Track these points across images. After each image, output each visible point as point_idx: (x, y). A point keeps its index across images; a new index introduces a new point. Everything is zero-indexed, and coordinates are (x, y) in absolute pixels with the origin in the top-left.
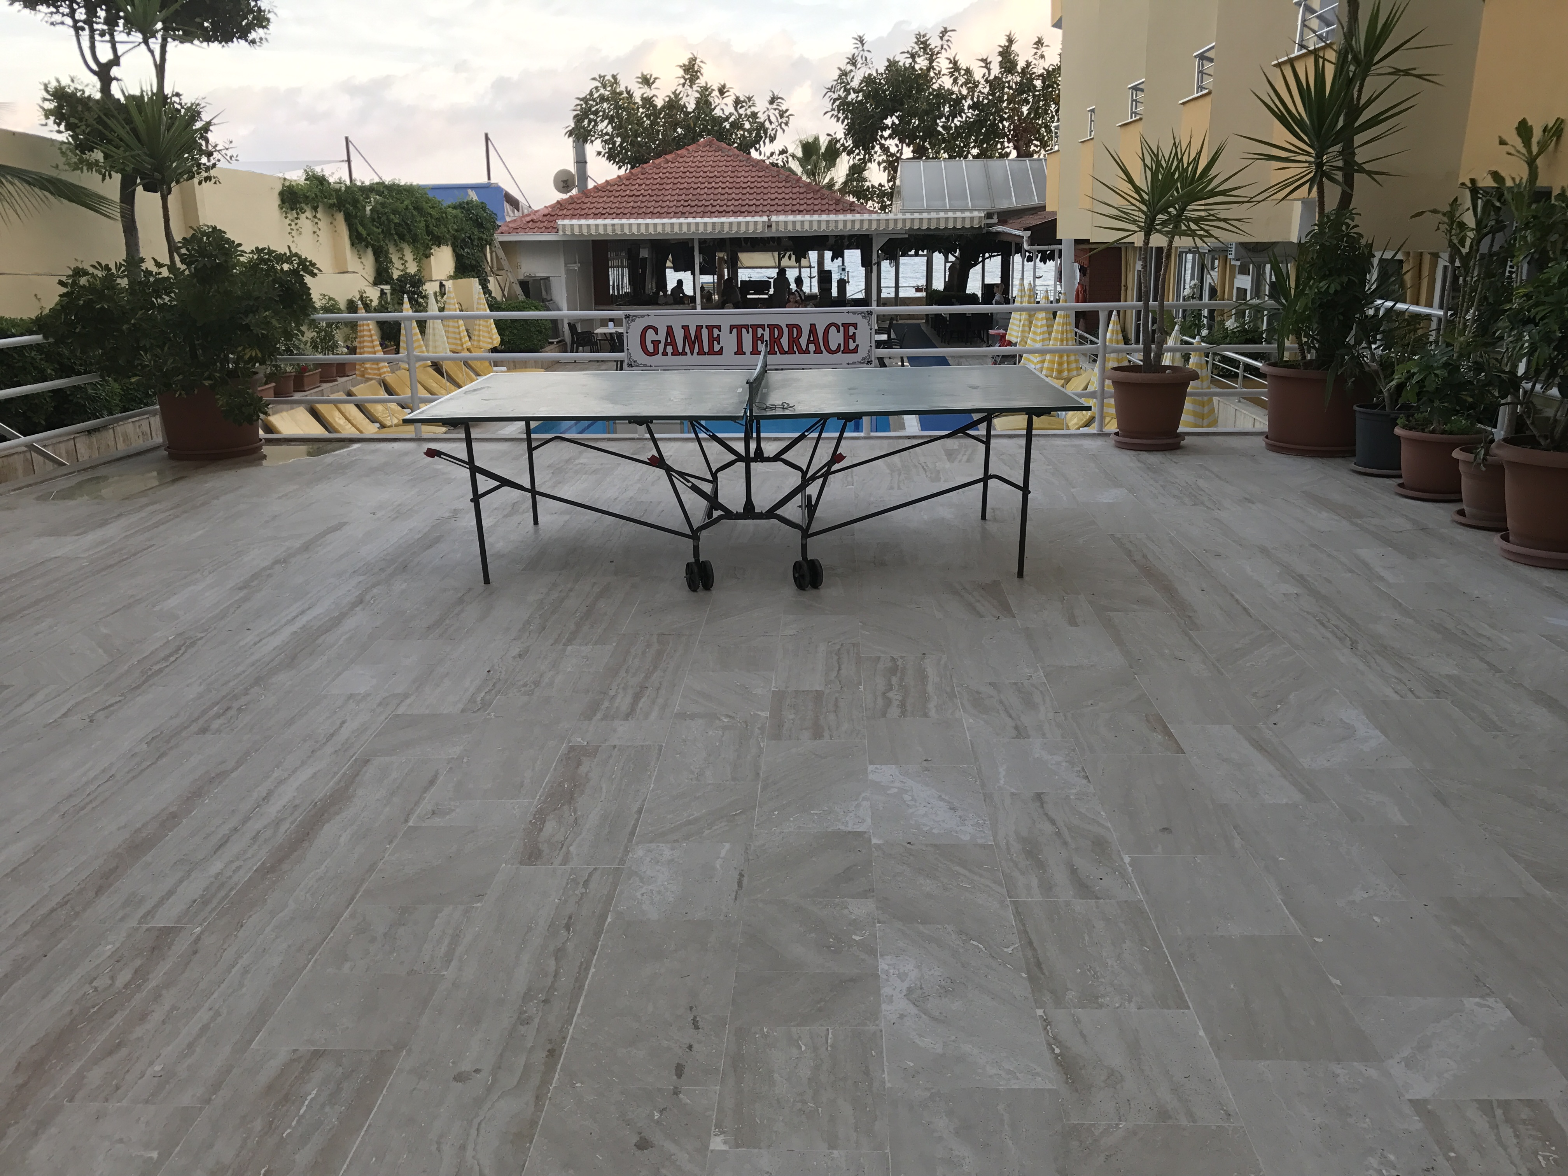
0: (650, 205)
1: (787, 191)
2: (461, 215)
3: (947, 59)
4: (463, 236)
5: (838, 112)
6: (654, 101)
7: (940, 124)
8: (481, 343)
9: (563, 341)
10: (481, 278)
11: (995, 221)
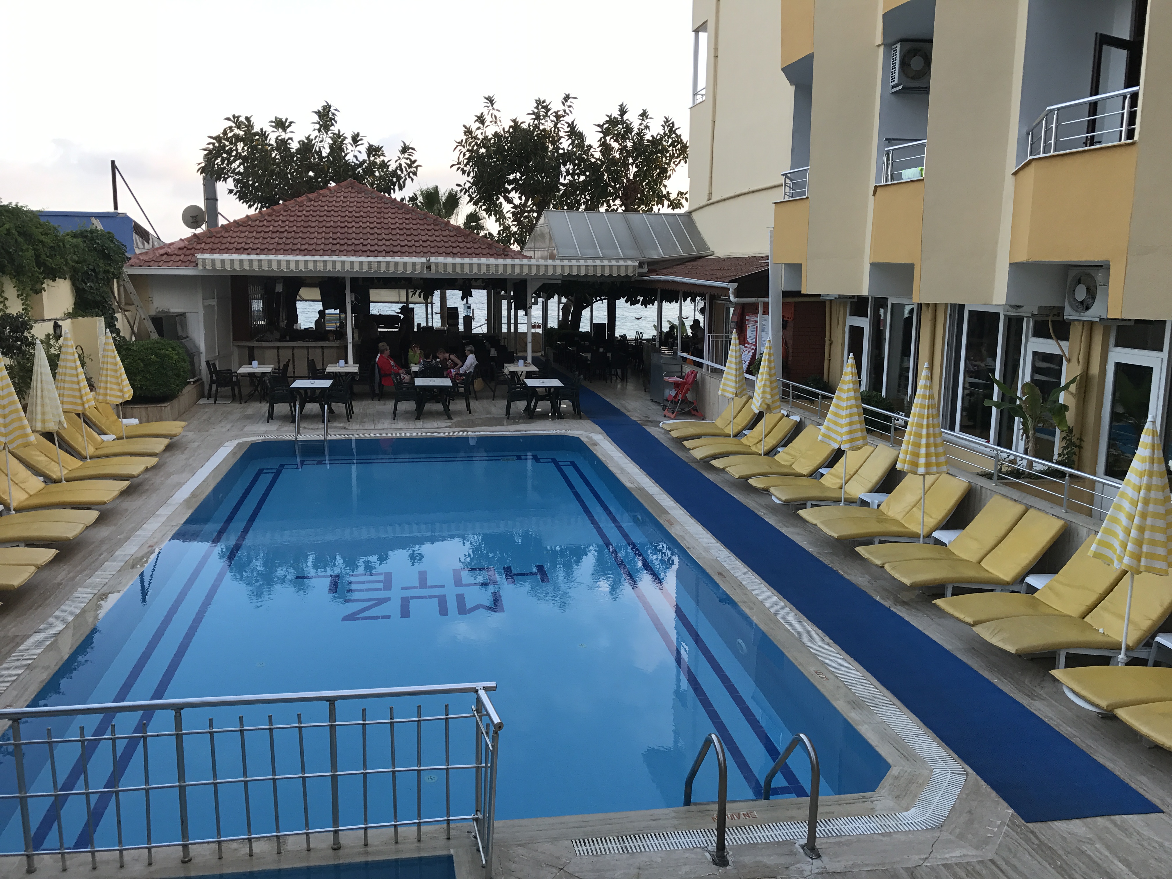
1: (437, 234)
2: (82, 245)
3: (567, 123)
4: (85, 268)
5: (466, 166)
6: (289, 144)
7: (562, 180)
8: (108, 398)
9: (200, 379)
10: (108, 315)
11: (645, 270)
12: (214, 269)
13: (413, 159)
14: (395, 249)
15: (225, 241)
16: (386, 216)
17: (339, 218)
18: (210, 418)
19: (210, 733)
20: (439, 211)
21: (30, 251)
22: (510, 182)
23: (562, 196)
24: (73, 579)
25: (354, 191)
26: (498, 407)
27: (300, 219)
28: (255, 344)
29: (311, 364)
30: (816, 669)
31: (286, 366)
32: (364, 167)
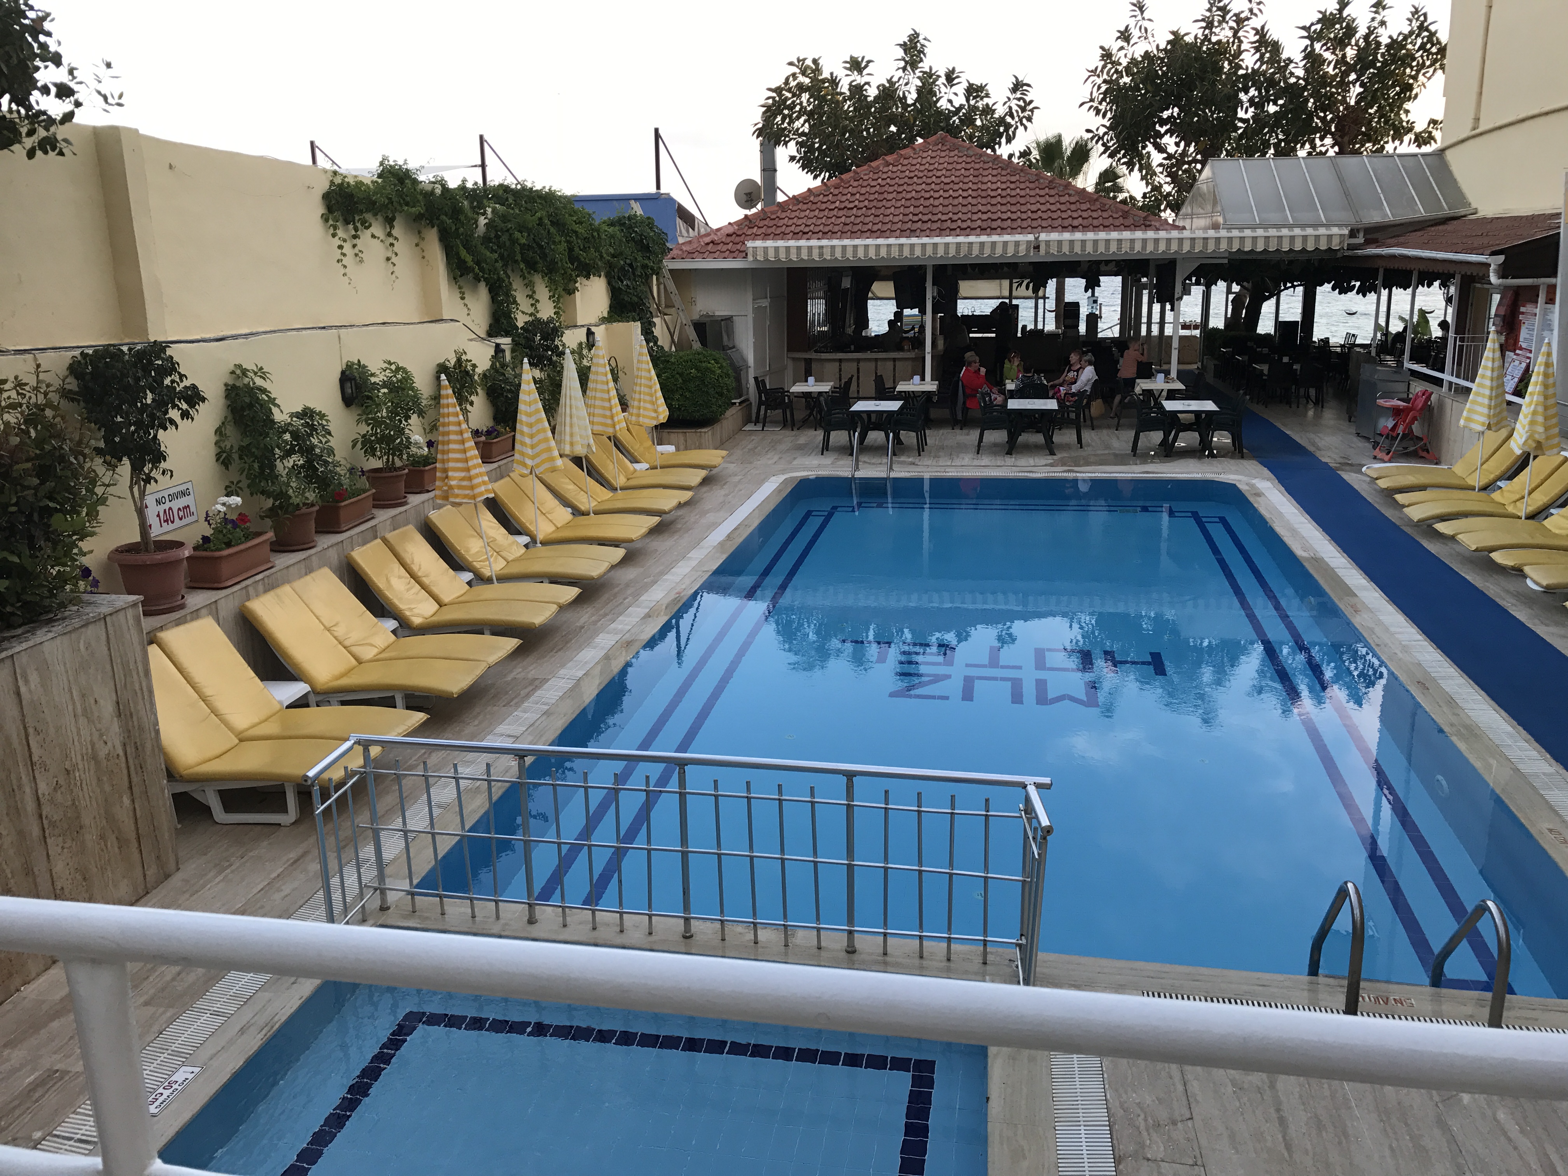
0: (867, 220)
1: (1052, 200)
2: (619, 235)
3: (1253, 29)
4: (622, 263)
5: (1100, 103)
6: (866, 90)
7: (1241, 114)
8: (641, 419)
9: (747, 400)
10: (645, 320)
11: (1360, 240)
12: (767, 260)
13: (1028, 99)
14: (994, 225)
15: (781, 223)
16: (985, 180)
17: (924, 186)
18: (755, 448)
19: (714, 795)
20: (1061, 169)
21: (563, 243)
22: (1163, 122)
23: (1241, 137)
24: (595, 623)
25: (945, 148)
26: (1122, 440)
27: (873, 190)
28: (813, 355)
29: (879, 380)
30: (1551, 827)
31: (849, 383)
32: (961, 114)
